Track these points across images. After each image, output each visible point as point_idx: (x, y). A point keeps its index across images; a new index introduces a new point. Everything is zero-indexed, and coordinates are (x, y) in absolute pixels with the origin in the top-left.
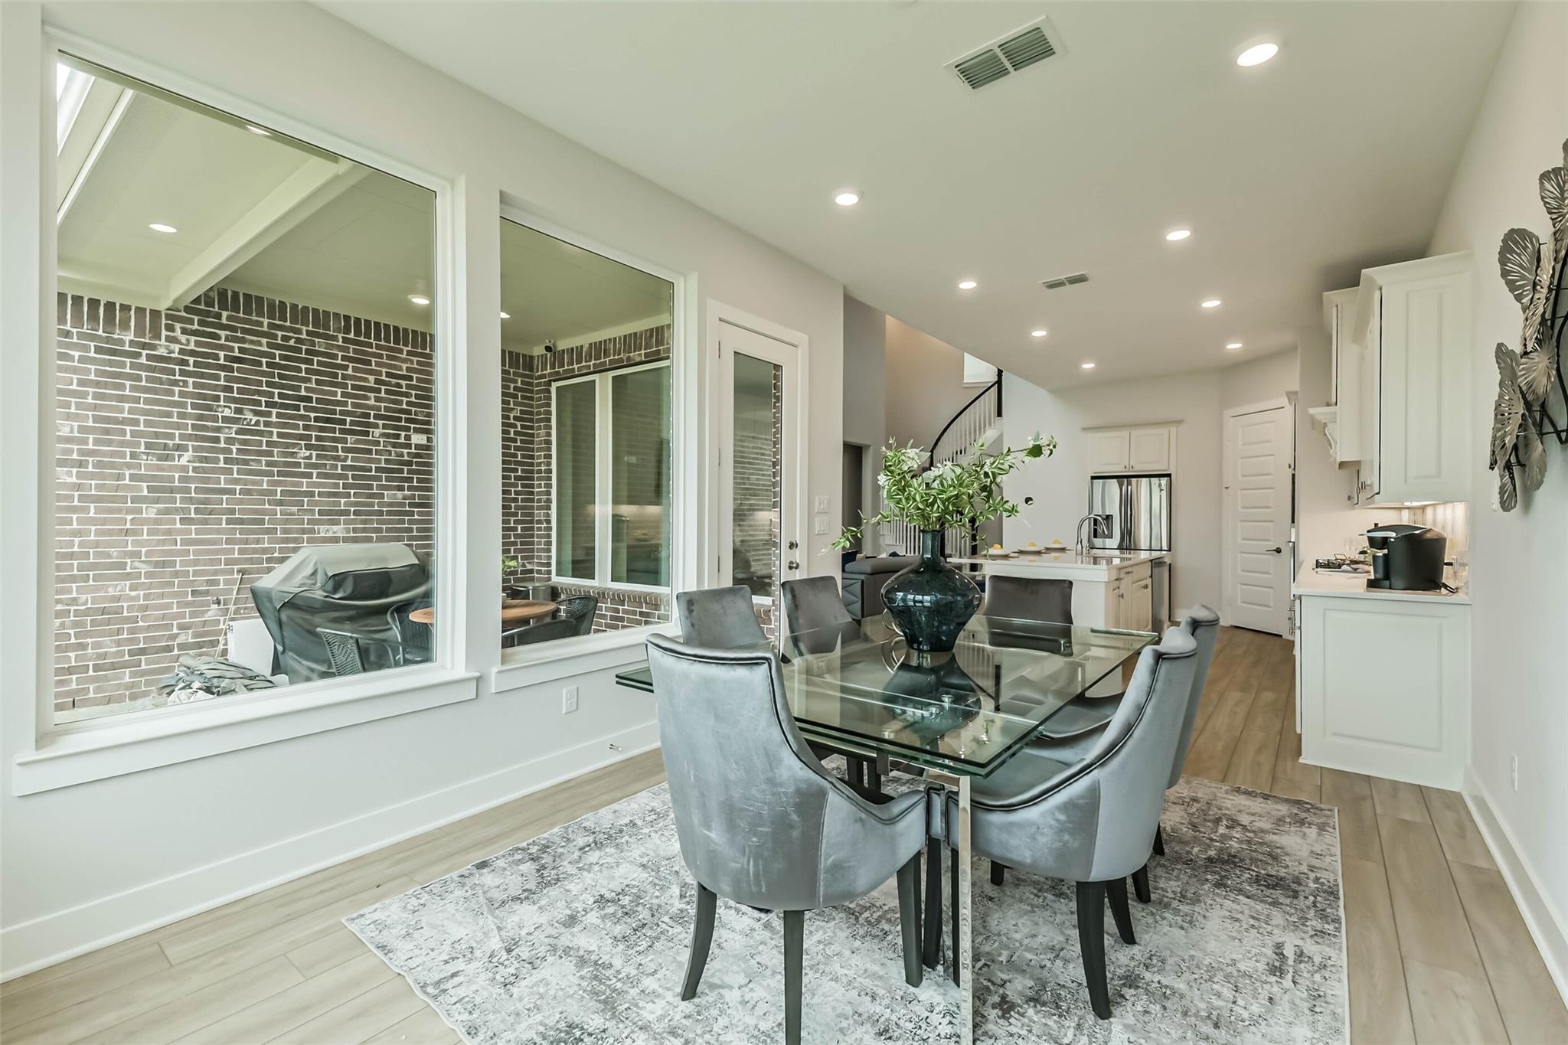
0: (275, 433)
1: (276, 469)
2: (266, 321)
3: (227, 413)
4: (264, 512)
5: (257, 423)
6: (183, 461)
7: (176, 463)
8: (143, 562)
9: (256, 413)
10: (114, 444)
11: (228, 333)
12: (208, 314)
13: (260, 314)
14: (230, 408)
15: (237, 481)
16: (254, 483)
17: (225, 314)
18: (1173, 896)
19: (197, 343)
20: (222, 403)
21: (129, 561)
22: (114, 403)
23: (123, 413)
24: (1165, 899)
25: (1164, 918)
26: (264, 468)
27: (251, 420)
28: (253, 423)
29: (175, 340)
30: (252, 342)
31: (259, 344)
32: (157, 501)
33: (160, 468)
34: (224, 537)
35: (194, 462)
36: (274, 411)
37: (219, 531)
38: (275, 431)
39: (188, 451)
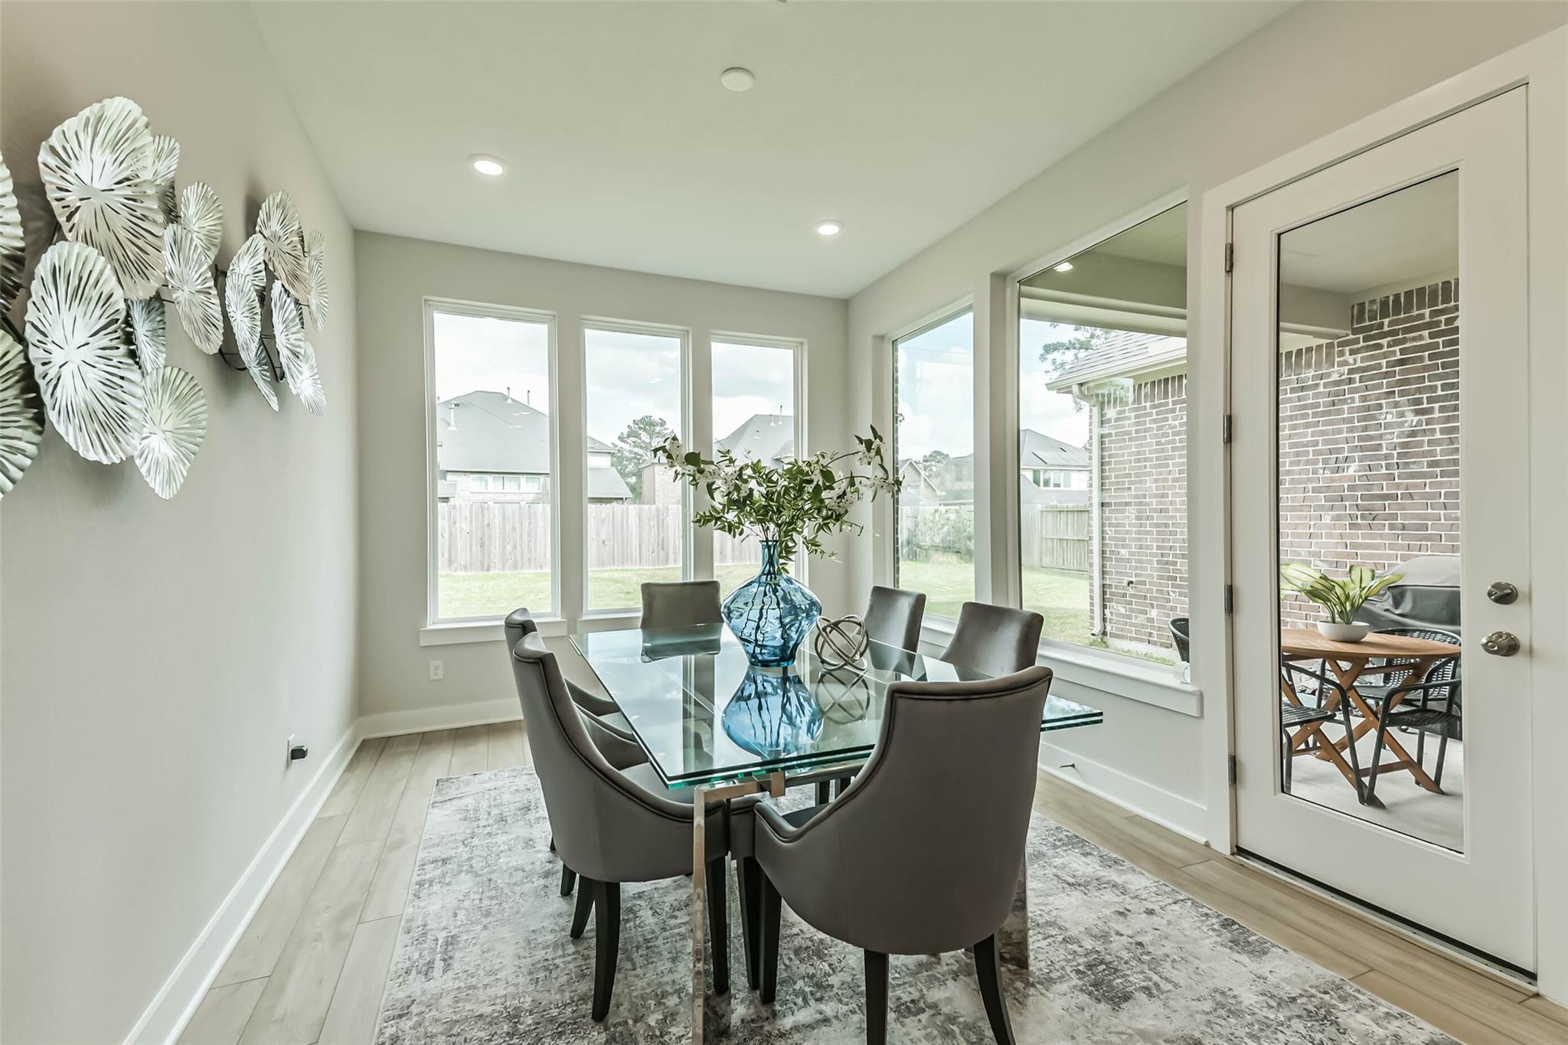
0: (1438, 431)
1: (1438, 470)
2: (1427, 312)
3: (1389, 418)
4: (1426, 517)
5: (1419, 423)
6: (1351, 472)
7: (1345, 473)
8: (1321, 561)
9: (1418, 412)
10: (1302, 463)
11: (1390, 339)
12: (1371, 328)
13: (1420, 306)
14: (1392, 413)
15: (1398, 486)
16: (1416, 486)
17: (1386, 321)
18: (555, 962)
19: (1363, 359)
20: (1384, 410)
21: (1312, 559)
22: (1302, 431)
23: (1307, 437)
24: (560, 952)
25: (552, 931)
26: (1425, 470)
27: (1412, 421)
28: (1414, 424)
29: (1346, 363)
30: (1414, 339)
31: (1421, 338)
32: (1332, 508)
33: (1332, 480)
34: (1387, 542)
35: (1360, 471)
36: (1436, 406)
37: (1381, 536)
38: (1437, 427)
39: (1355, 461)
